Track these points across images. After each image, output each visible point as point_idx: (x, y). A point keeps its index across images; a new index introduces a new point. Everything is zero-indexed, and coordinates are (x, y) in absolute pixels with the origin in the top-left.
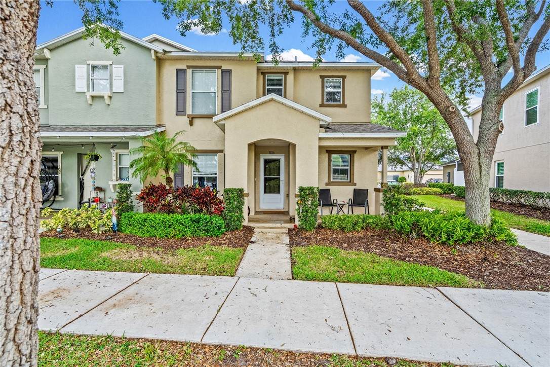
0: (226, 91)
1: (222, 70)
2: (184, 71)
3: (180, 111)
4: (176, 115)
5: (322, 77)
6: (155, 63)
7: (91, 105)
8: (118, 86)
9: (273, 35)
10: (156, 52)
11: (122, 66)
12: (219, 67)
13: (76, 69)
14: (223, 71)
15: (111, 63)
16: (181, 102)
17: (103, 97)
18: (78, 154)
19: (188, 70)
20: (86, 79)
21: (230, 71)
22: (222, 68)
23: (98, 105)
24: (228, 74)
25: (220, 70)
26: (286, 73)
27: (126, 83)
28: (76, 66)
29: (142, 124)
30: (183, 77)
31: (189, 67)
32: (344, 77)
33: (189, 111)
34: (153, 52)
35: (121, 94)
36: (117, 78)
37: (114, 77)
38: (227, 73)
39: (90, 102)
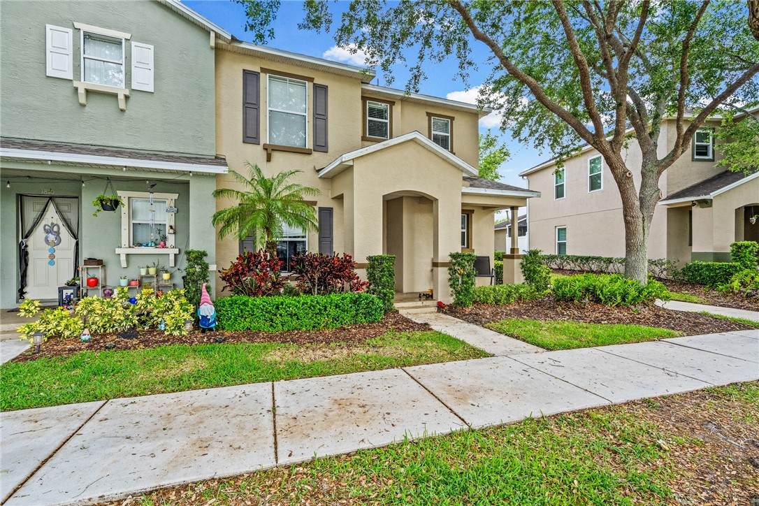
0: (320, 116)
1: (314, 84)
2: (257, 75)
3: (250, 137)
4: (244, 142)
5: (429, 115)
6: (212, 54)
7: (83, 106)
8: (144, 79)
9: (421, 58)
10: (217, 36)
11: (152, 47)
12: (311, 80)
13: (49, 33)
14: (316, 86)
15: (128, 36)
16: (251, 123)
17: (115, 96)
18: (17, 195)
19: (262, 75)
20: (71, 56)
21: (325, 88)
22: (315, 82)
23: (97, 108)
24: (324, 92)
25: (311, 84)
26: (392, 103)
27: (157, 77)
28: (49, 27)
29: (190, 152)
30: (255, 83)
31: (264, 70)
32: (452, 119)
33: (265, 139)
34: (212, 35)
35: (149, 96)
36: (141, 65)
37: (134, 63)
38: (320, 90)
39: (82, 99)
